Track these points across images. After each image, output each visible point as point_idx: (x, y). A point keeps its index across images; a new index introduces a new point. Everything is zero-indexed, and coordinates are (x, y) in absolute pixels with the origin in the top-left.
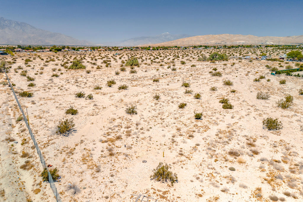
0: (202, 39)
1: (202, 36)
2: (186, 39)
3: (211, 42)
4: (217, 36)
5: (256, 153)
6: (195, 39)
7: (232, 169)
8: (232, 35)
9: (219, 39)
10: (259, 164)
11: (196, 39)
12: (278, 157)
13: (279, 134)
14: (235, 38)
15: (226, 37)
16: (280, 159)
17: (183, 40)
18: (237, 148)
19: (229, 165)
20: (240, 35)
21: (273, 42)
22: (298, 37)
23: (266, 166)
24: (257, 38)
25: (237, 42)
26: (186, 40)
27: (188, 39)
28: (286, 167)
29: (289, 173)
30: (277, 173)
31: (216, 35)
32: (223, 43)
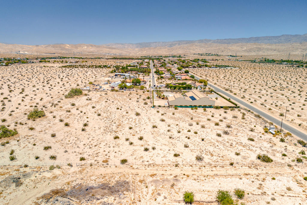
22: (47, 46)
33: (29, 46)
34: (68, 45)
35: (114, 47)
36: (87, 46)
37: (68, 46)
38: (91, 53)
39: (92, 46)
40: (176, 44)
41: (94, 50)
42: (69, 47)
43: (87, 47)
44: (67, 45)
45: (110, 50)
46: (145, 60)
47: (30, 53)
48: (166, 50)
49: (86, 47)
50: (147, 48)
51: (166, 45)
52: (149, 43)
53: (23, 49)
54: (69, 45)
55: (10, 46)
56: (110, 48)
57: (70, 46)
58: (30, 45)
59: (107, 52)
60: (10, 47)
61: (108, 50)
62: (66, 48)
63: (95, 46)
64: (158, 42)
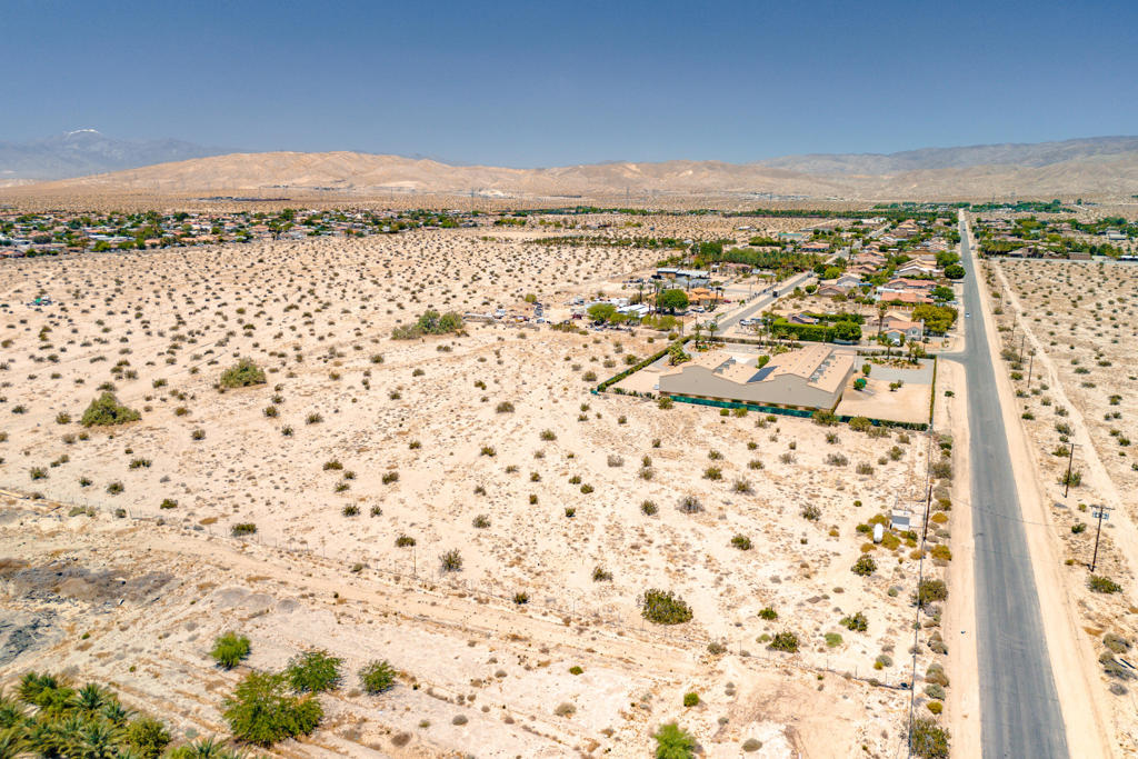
0: (256, 167)
1: (256, 156)
2: (191, 167)
3: (296, 181)
4: (314, 158)
5: (651, 542)
6: (231, 167)
7: (642, 560)
8: (368, 158)
9: (324, 172)
10: (658, 551)
11: (235, 167)
12: (668, 541)
13: (658, 518)
14: (380, 171)
15: (348, 164)
16: (670, 543)
17: (181, 171)
18: (634, 541)
19: (639, 557)
20: (397, 158)
21: (501, 189)
22: (568, 172)
23: (664, 552)
24: (453, 172)
25: (393, 184)
26: (191, 169)
27: (200, 166)
28: (676, 548)
29: (680, 552)
30: (673, 554)
31: (311, 156)
32: (341, 185)
33: (517, 172)
34: (633, 167)
35: (800, 168)
36: (696, 169)
37: (631, 170)
38: (698, 195)
39: (711, 167)
40: (1075, 152)
41: (716, 181)
42: (635, 172)
43: (694, 172)
44: (629, 166)
45: (776, 181)
46: (865, 221)
47: (510, 195)
48: (1012, 176)
49: (691, 172)
50: (927, 172)
51: (1028, 158)
52: (950, 149)
53: (496, 181)
54: (638, 167)
55: (462, 173)
56: (776, 174)
57: (639, 170)
58: (520, 169)
59: (759, 190)
60: (460, 176)
61: (768, 180)
62: (625, 175)
63: (724, 167)
64: (995, 146)
